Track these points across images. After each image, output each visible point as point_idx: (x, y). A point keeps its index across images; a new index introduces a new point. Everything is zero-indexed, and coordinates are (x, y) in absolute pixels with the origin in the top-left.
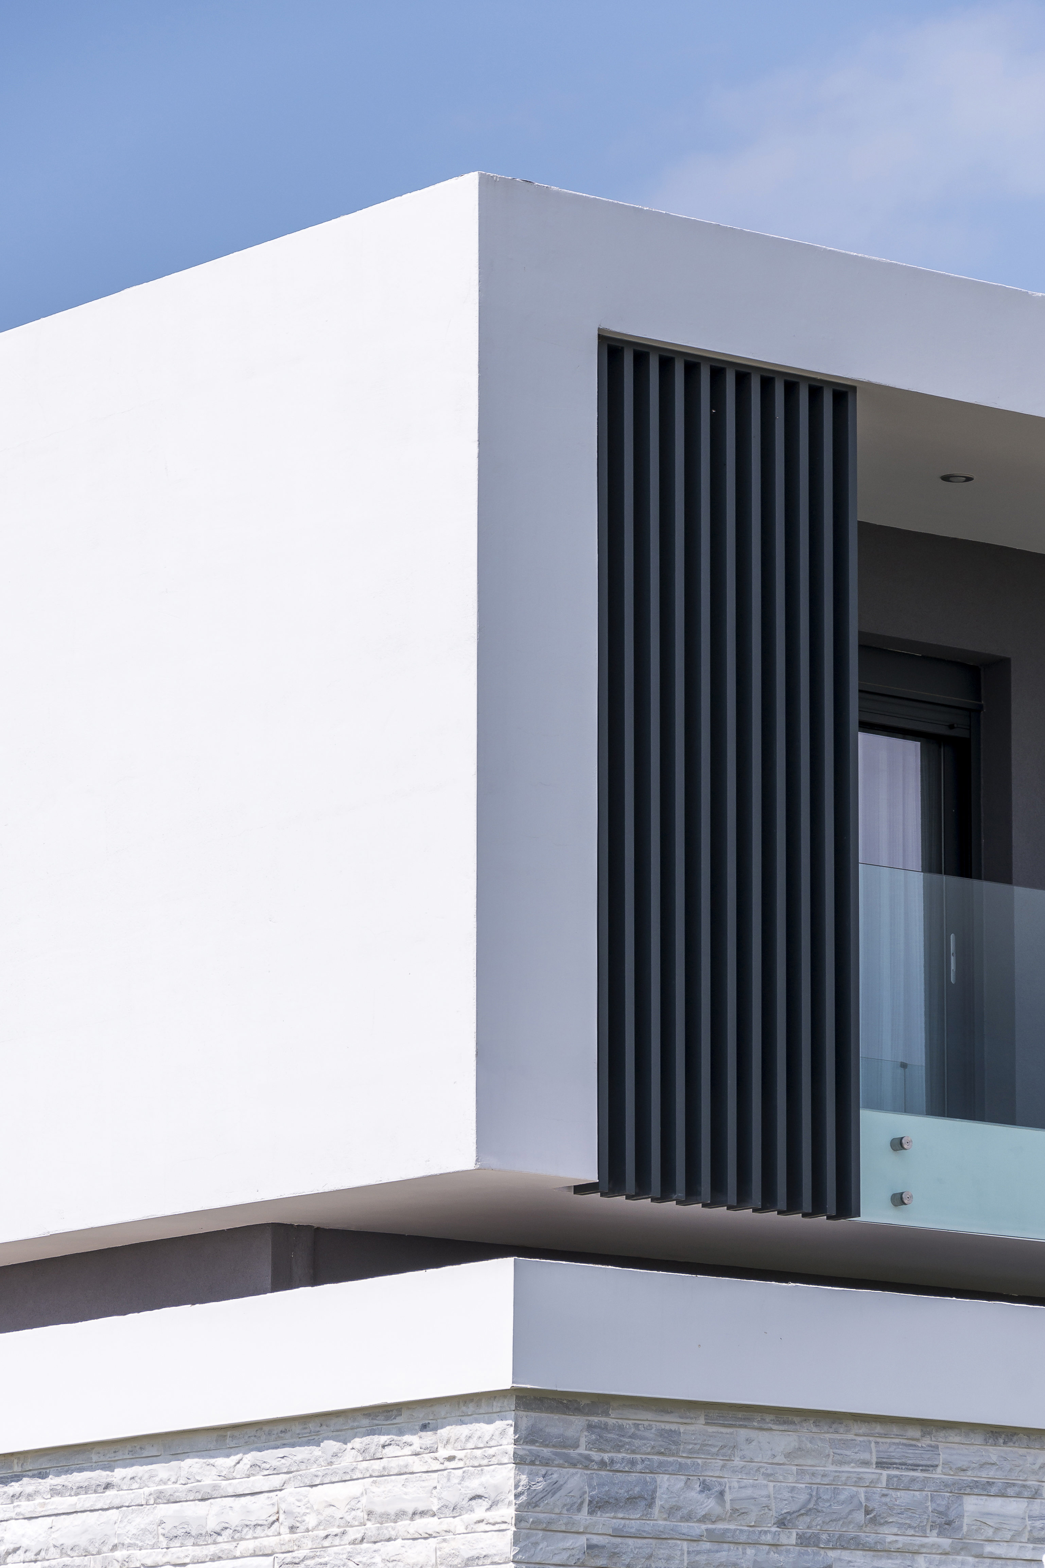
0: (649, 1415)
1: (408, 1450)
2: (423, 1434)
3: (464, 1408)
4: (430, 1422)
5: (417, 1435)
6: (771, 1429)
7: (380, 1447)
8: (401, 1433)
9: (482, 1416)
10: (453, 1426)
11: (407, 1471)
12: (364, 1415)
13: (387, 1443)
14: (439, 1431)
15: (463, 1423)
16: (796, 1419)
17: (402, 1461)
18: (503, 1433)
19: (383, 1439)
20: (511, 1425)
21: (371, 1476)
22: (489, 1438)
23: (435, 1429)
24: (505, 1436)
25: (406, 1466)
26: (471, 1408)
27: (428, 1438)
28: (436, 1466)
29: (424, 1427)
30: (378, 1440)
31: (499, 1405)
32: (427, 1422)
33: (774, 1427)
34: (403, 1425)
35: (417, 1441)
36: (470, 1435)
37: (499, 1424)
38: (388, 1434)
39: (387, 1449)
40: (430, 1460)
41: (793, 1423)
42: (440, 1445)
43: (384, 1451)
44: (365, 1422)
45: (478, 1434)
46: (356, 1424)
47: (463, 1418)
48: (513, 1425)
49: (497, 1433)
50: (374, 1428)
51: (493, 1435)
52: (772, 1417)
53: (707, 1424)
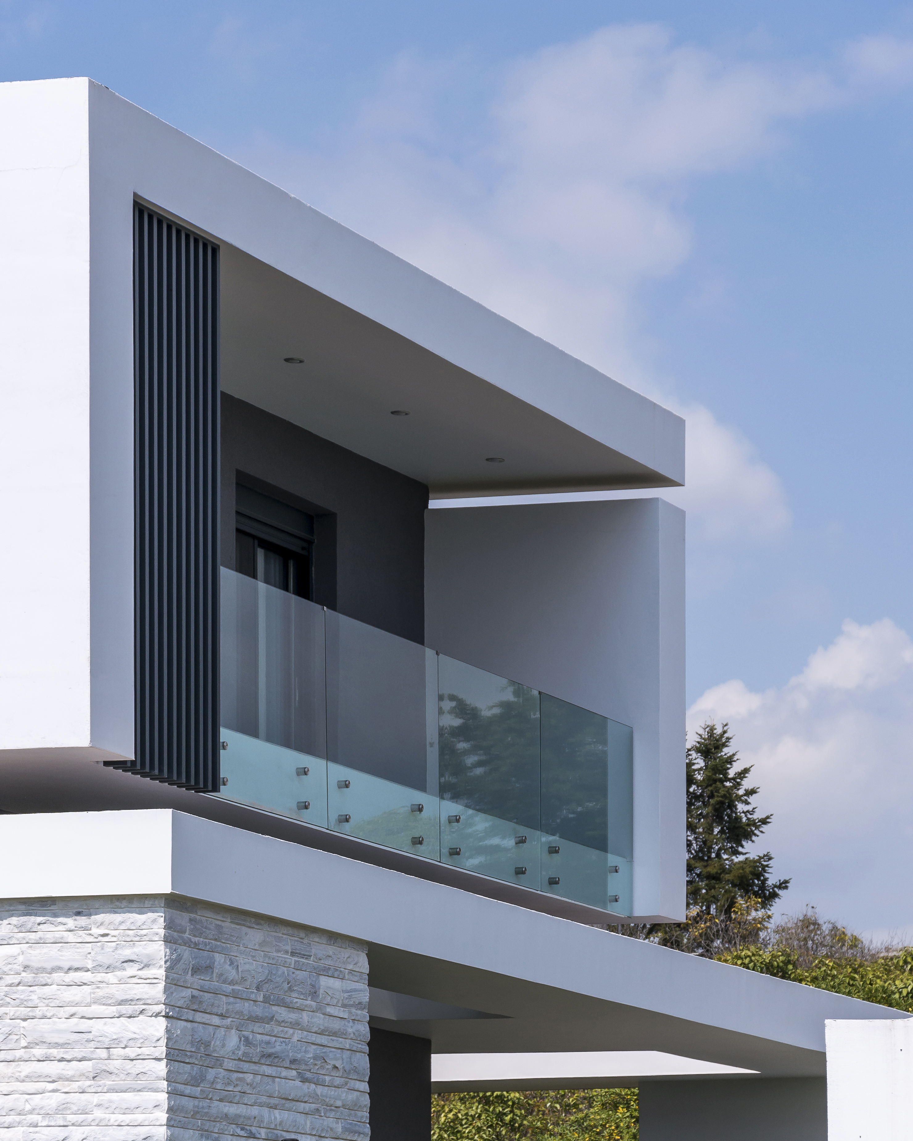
0: (210, 914)
1: (61, 928)
2: (78, 918)
3: (117, 903)
4: (83, 910)
5: (71, 918)
6: (254, 928)
7: (36, 925)
8: (55, 916)
9: (134, 909)
10: (108, 914)
11: (62, 941)
12: (20, 902)
13: (43, 922)
14: (93, 917)
15: (116, 913)
16: (262, 922)
17: (58, 935)
18: (154, 921)
19: (39, 919)
20: (162, 917)
21: (27, 943)
22: (141, 924)
23: (89, 915)
24: (156, 923)
25: (62, 938)
26: (124, 903)
27: (82, 921)
28: (91, 939)
29: (78, 914)
30: (34, 919)
31: (151, 903)
32: (81, 910)
33: (255, 927)
34: (57, 911)
35: (71, 922)
36: (123, 921)
37: (151, 915)
38: (45, 917)
39: (41, 926)
40: (84, 935)
41: (261, 924)
42: (93, 926)
43: (39, 927)
44: (22, 907)
45: (132, 920)
46: (12, 908)
47: (115, 910)
48: (164, 916)
49: (149, 921)
50: (30, 911)
51: (145, 922)
52: (253, 920)
53: (231, 922)
